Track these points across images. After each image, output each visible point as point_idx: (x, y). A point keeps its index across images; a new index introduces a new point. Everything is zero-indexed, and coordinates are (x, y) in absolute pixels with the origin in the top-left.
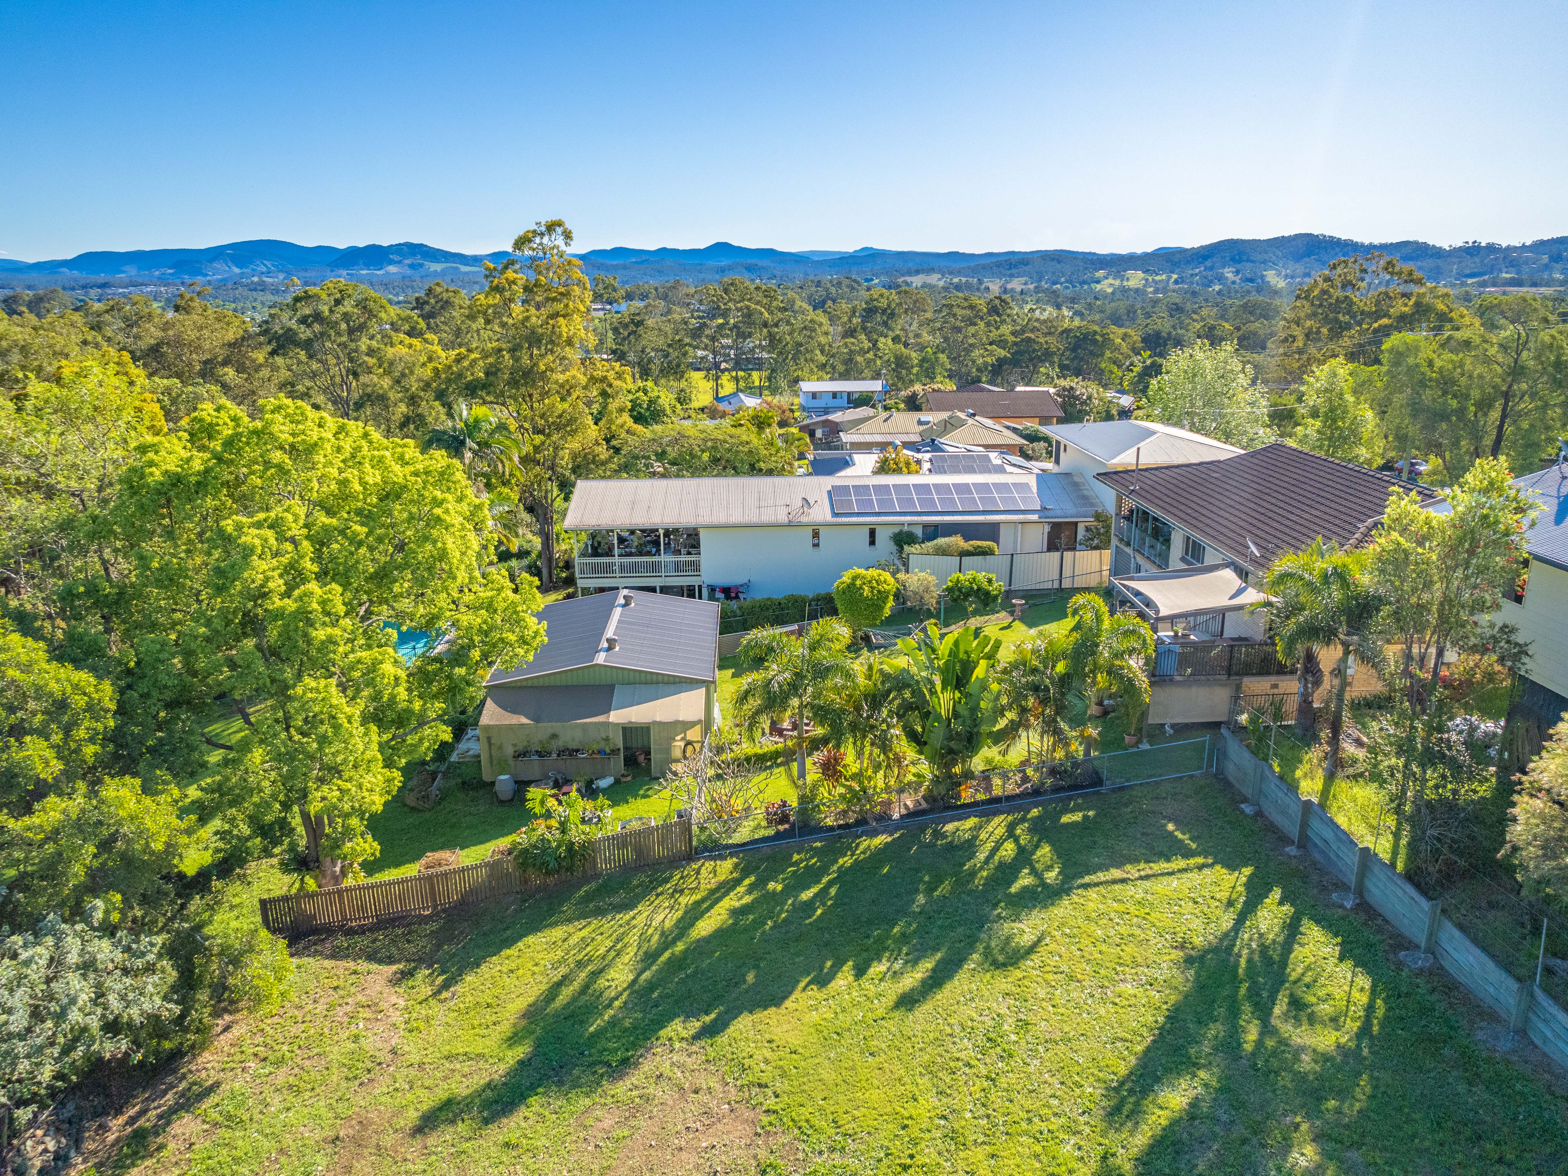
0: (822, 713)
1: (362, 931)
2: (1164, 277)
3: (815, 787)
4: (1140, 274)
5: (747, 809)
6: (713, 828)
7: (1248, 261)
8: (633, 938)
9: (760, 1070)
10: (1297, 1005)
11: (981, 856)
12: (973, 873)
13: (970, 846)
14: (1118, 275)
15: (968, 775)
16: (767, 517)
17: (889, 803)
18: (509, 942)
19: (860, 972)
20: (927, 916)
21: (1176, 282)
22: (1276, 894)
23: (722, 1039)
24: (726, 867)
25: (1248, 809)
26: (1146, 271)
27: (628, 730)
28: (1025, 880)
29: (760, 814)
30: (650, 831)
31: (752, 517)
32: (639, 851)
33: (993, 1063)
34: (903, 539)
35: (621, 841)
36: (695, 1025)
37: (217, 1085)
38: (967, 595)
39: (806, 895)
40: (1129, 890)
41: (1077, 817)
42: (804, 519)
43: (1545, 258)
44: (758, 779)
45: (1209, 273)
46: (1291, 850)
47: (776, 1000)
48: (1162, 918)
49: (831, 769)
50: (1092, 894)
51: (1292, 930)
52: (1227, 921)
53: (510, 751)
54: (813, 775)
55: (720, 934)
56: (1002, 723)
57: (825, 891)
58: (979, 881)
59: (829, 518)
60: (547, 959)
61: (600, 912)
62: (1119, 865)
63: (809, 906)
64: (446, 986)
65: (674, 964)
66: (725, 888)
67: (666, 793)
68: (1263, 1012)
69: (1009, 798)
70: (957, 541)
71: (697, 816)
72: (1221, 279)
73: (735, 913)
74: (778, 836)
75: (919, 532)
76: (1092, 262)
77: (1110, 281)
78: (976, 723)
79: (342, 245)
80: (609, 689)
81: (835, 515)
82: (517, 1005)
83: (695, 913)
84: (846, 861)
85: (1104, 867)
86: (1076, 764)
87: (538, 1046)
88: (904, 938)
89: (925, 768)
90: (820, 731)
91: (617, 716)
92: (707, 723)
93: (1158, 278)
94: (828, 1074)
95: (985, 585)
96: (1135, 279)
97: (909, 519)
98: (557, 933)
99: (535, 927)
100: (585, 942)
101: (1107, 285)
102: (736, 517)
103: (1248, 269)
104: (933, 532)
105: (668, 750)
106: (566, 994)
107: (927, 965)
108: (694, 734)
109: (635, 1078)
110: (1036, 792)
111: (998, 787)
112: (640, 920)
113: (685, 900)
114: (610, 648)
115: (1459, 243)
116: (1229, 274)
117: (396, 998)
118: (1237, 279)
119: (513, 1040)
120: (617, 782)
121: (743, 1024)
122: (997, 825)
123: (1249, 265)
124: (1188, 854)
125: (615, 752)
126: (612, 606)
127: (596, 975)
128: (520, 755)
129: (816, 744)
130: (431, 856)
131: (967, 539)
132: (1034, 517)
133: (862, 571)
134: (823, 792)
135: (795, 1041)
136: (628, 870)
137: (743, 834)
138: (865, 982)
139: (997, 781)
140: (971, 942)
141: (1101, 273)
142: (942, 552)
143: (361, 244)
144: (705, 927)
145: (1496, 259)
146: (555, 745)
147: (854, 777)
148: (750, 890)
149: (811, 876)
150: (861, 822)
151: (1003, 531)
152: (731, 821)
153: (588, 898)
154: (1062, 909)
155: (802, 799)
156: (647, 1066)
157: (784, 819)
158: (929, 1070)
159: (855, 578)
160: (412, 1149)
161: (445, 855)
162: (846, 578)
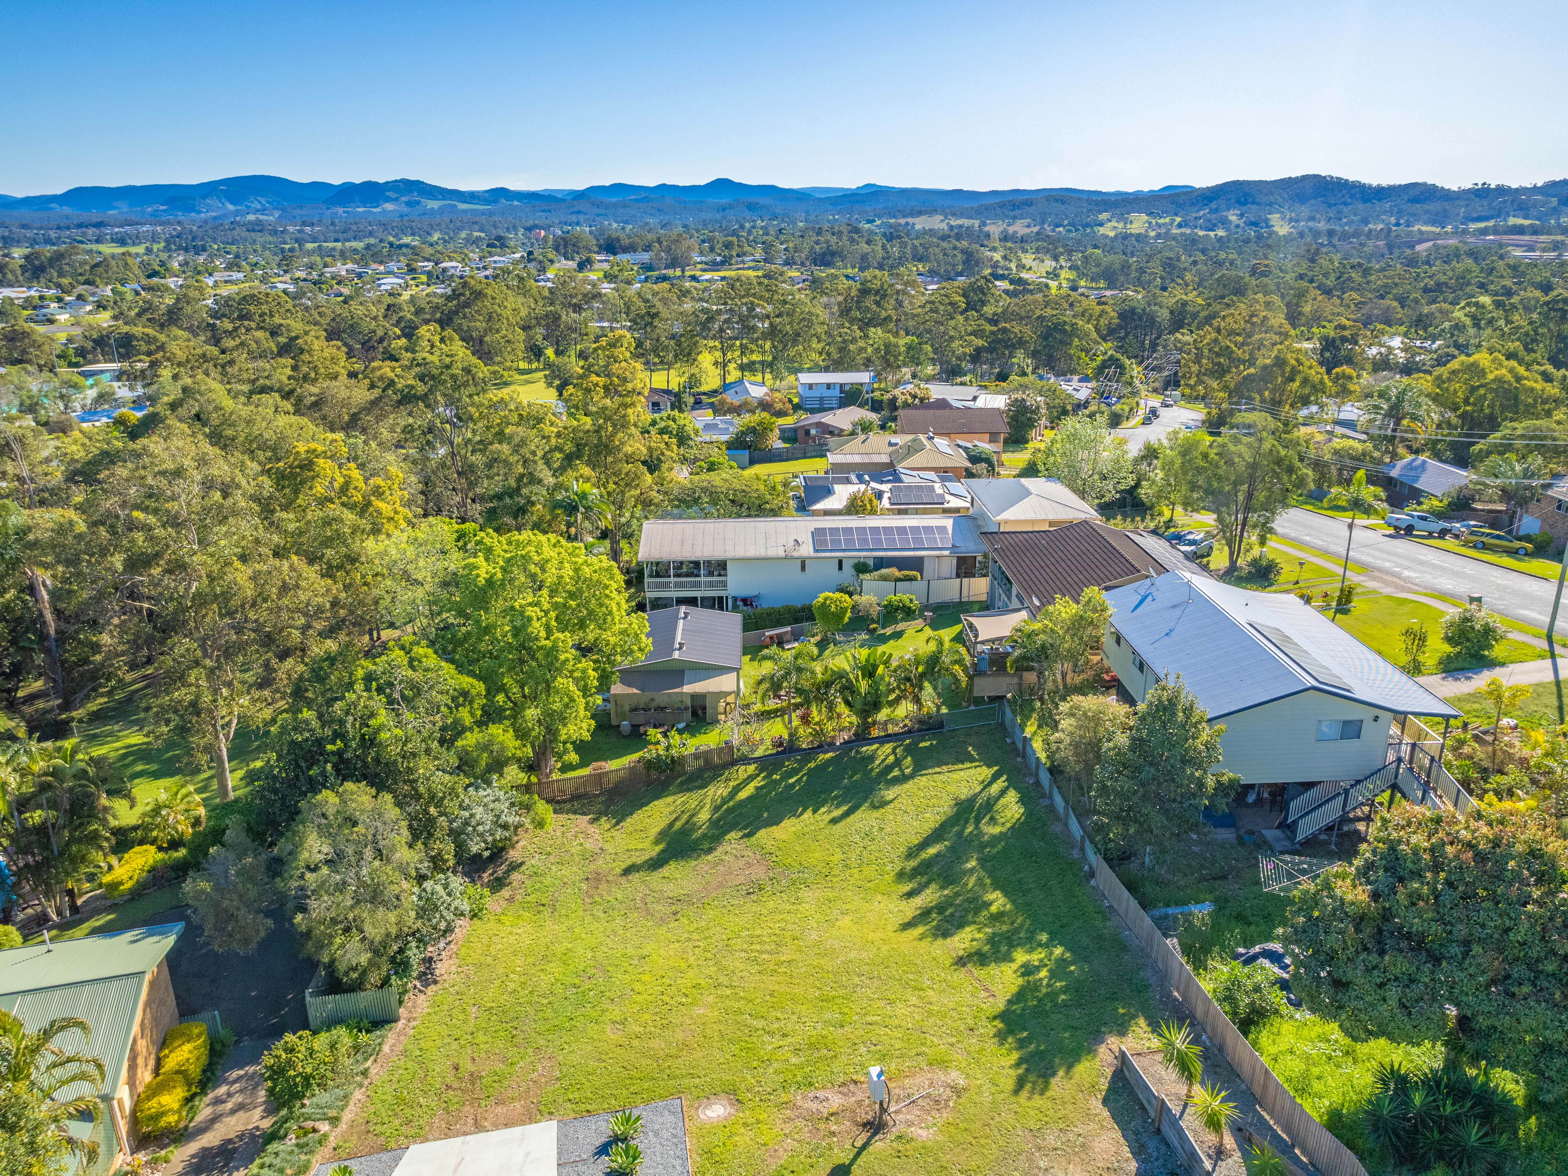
0: (800, 691)
1: (564, 801)
2: (1167, 220)
3: (796, 728)
4: (1144, 217)
5: (762, 740)
6: (745, 749)
7: (1253, 203)
8: (708, 801)
9: (768, 848)
10: (992, 819)
11: (877, 762)
12: (872, 770)
13: (871, 758)
14: (1122, 218)
15: (874, 723)
16: (772, 553)
17: (834, 737)
18: (646, 804)
19: (815, 812)
20: (847, 789)
21: (1180, 226)
22: (1004, 777)
23: (753, 839)
24: (752, 769)
25: (1008, 740)
26: (1150, 214)
27: (694, 696)
28: (896, 772)
29: (768, 743)
30: (711, 751)
31: (761, 552)
32: (707, 762)
33: (866, 842)
34: (861, 568)
35: (696, 756)
36: (740, 834)
37: (522, 863)
38: (896, 610)
39: (792, 781)
40: (941, 777)
41: (928, 744)
42: (795, 554)
43: (1554, 201)
44: (767, 725)
45: (1214, 216)
46: (1019, 759)
47: (777, 823)
48: (951, 789)
49: (805, 719)
50: (924, 779)
51: (1003, 792)
52: (978, 789)
53: (627, 708)
54: (796, 722)
55: (749, 798)
56: (892, 697)
57: (800, 779)
58: (874, 774)
59: (812, 553)
60: (667, 811)
61: (689, 790)
62: (939, 766)
63: (793, 785)
64: (617, 823)
65: (729, 811)
66: (751, 778)
67: (717, 731)
68: (978, 821)
69: (895, 735)
70: (894, 571)
71: (736, 743)
72: (1225, 222)
73: (757, 788)
74: (778, 753)
75: (871, 563)
76: (1097, 204)
77: (1114, 224)
78: (878, 696)
79: (336, 180)
80: (682, 672)
81: (816, 551)
82: (655, 831)
83: (737, 789)
84: (812, 765)
85: (932, 767)
86: (930, 718)
87: (669, 844)
88: (836, 797)
89: (854, 719)
90: (798, 700)
91: (687, 689)
92: (737, 693)
93: (1161, 221)
94: (798, 848)
95: (908, 603)
96: (1138, 223)
97: (864, 554)
98: (670, 799)
99: (657, 797)
100: (684, 803)
101: (1109, 230)
102: (751, 553)
103: (1253, 212)
104: (881, 563)
105: (716, 708)
106: (678, 825)
107: (845, 808)
108: (730, 699)
109: (716, 853)
110: (910, 731)
111: (892, 729)
112: (711, 793)
113: (732, 784)
114: (680, 648)
115: (1468, 185)
116: (1233, 217)
117: (592, 829)
118: (1241, 223)
119: (657, 842)
120: (688, 725)
121: (762, 833)
122: (888, 748)
123: (1254, 207)
124: (972, 760)
125: (686, 708)
126: (677, 619)
127: (692, 816)
128: (634, 710)
129: (797, 706)
130: (595, 764)
131: (900, 570)
132: (947, 553)
133: (831, 594)
134: (801, 731)
135: (784, 837)
136: (701, 771)
137: (759, 753)
138: (817, 816)
139: (890, 726)
140: (865, 799)
141: (1104, 216)
142: (884, 578)
143: (358, 181)
144: (743, 795)
145: (1505, 202)
146: (654, 704)
147: (817, 723)
148: (764, 778)
149: (794, 772)
150: (820, 746)
151: (926, 563)
152: (754, 747)
153: (682, 783)
154: (909, 785)
155: (790, 735)
156: (720, 849)
157: (781, 744)
158: (840, 846)
159: (826, 599)
160: (623, 880)
161: (603, 764)
162: (820, 600)
